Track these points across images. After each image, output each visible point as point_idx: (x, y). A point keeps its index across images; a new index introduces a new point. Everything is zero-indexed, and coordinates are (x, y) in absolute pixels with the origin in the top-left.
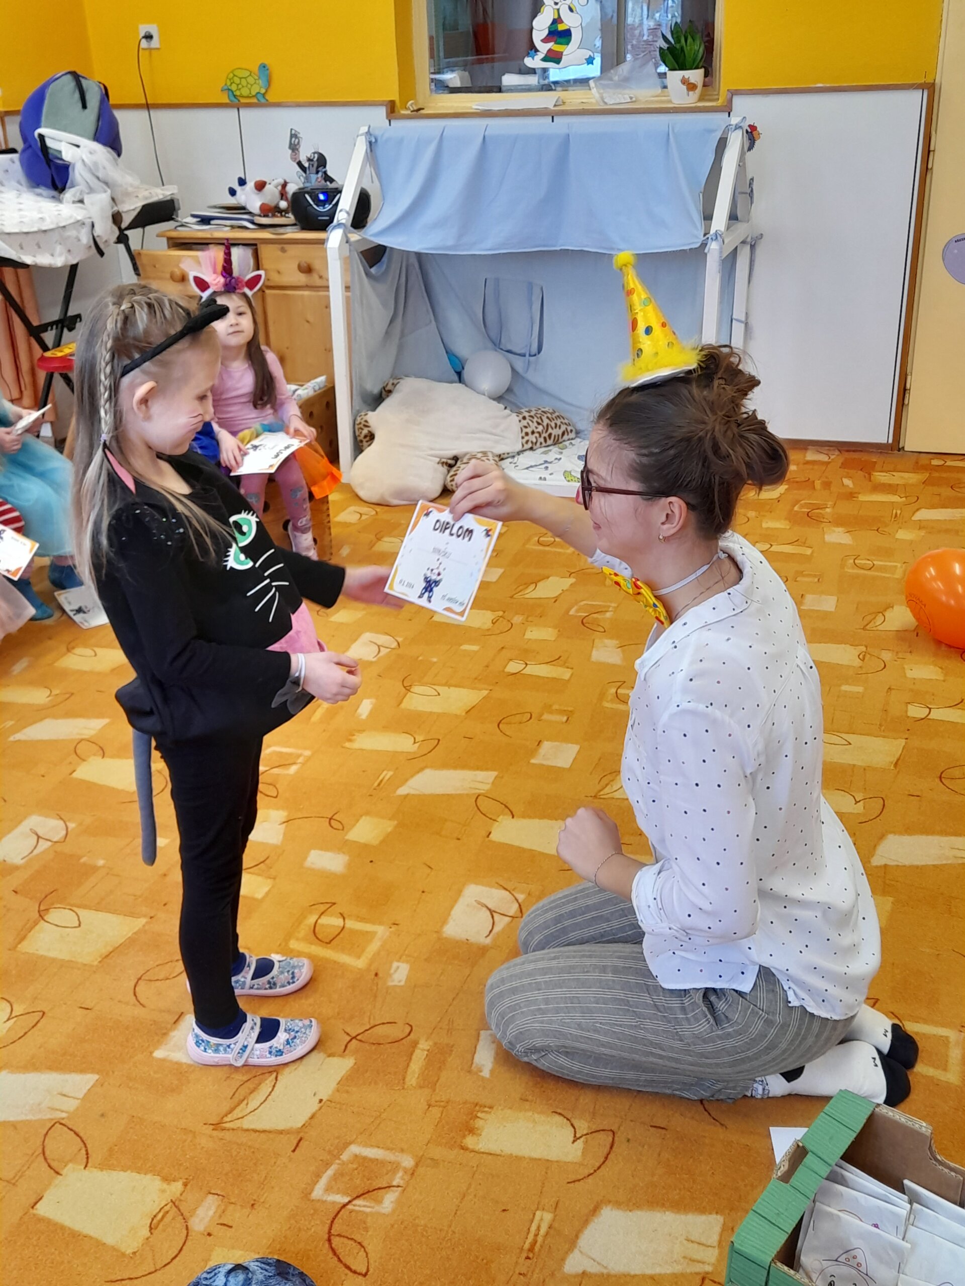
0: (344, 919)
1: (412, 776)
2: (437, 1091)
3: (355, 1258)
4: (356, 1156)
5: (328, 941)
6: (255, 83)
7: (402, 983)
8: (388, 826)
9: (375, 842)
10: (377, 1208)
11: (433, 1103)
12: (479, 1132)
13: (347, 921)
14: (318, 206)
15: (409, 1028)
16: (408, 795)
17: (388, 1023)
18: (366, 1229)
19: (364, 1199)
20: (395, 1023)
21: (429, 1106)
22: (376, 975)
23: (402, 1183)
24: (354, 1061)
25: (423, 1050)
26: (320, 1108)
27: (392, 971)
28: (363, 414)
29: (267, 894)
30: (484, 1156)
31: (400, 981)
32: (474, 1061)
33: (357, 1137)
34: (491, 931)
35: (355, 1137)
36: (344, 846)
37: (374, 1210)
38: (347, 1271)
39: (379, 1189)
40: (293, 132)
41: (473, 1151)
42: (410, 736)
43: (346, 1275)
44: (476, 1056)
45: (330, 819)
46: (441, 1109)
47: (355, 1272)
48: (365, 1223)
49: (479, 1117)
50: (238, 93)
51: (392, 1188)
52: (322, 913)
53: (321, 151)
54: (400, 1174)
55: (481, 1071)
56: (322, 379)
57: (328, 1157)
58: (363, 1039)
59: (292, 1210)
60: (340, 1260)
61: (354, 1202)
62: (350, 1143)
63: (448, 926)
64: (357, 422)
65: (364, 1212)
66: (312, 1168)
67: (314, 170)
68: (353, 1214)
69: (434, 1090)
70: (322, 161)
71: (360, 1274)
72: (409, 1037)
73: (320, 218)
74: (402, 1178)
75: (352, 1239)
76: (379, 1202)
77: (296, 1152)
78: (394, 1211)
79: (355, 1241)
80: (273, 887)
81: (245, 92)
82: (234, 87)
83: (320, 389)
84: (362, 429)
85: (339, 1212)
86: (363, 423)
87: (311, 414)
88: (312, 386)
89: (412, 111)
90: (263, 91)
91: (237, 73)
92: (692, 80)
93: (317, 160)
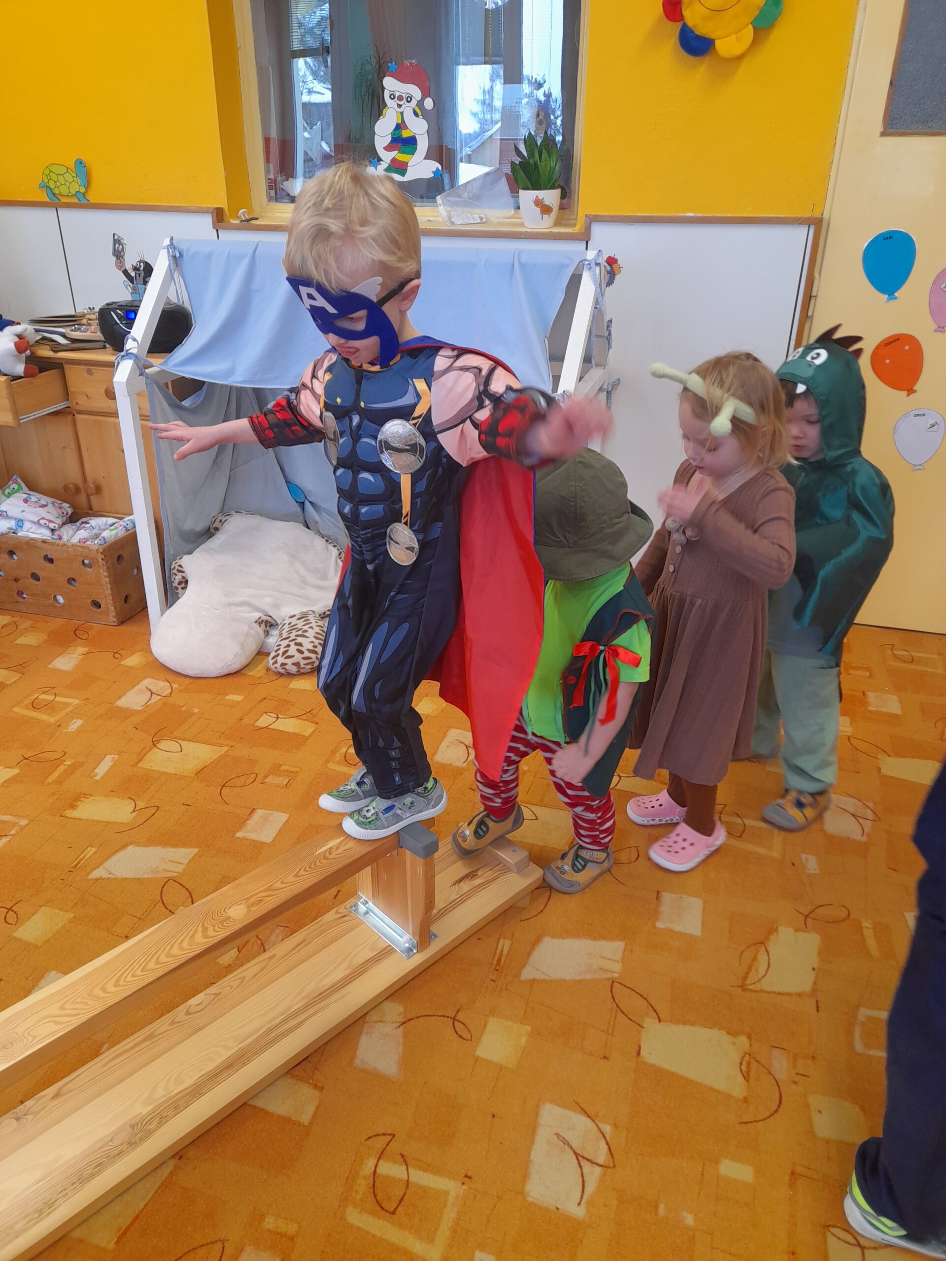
1: (114, 853)
6: (73, 181)
14: (125, 325)
16: (99, 879)
28: (176, 558)
40: (116, 237)
42: (130, 802)
50: (56, 191)
64: (172, 567)
67: (140, 280)
70: (147, 271)
81: (64, 190)
82: (52, 185)
83: (134, 528)
84: (176, 575)
86: (177, 567)
87: (120, 558)
88: (124, 524)
89: (243, 221)
90: (83, 190)
91: (53, 168)
92: (547, 202)
93: (143, 270)
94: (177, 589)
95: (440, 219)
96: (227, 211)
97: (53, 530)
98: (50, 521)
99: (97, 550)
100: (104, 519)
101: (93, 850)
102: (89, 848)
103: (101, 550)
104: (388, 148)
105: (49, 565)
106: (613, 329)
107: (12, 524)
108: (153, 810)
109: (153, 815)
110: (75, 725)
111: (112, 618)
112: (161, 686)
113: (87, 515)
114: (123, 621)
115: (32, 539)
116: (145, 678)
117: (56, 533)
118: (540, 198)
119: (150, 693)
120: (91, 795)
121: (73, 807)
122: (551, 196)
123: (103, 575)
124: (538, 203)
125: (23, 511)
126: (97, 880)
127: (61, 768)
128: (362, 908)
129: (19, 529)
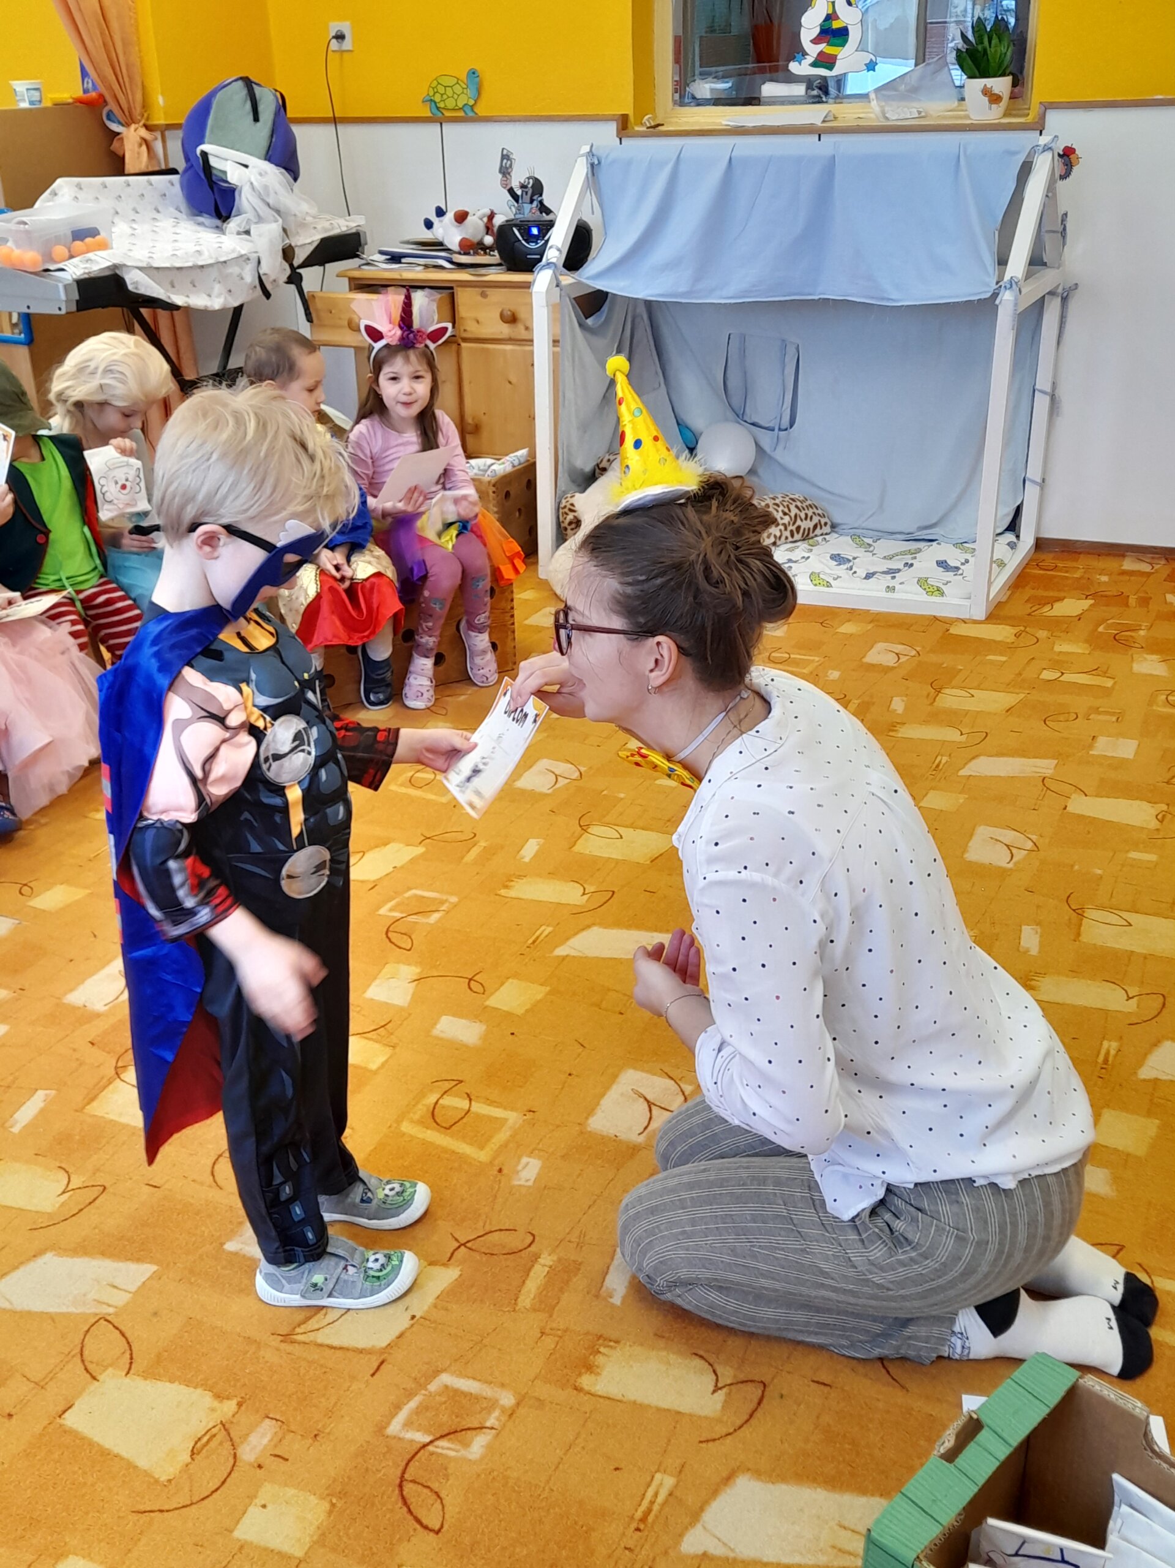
0: (470, 1100)
1: (576, 934)
2: (554, 1316)
3: (429, 1510)
4: (446, 1387)
5: (447, 1125)
6: (463, 93)
7: (530, 1183)
8: (538, 992)
9: (520, 1011)
10: (463, 1453)
11: (547, 1331)
12: (599, 1370)
13: (473, 1103)
14: (528, 243)
15: (532, 1238)
16: (567, 956)
17: (507, 1230)
18: (447, 1477)
19: (451, 1439)
20: (515, 1230)
21: (543, 1333)
22: (500, 1171)
23: (496, 1424)
24: (459, 1273)
25: (544, 1265)
26: (412, 1326)
27: (520, 1168)
28: (569, 495)
29: (383, 1065)
30: (601, 1400)
31: (527, 1181)
32: (605, 1283)
33: (451, 1364)
34: (646, 1128)
35: (448, 1363)
36: (482, 1013)
37: (459, 1454)
38: (418, 1527)
39: (469, 1429)
40: (505, 152)
41: (589, 1393)
42: (576, 885)
43: (415, 1530)
44: (608, 1278)
45: (470, 980)
46: (557, 1339)
47: (426, 1528)
48: (446, 1469)
49: (600, 1352)
50: (442, 105)
51: (484, 1430)
52: (445, 1092)
53: (536, 176)
54: (496, 1413)
55: (611, 1297)
56: (523, 453)
57: (413, 1386)
58: (474, 1248)
59: (362, 1446)
60: (410, 1511)
61: (437, 1443)
62: (444, 1370)
63: (595, 1118)
64: (562, 505)
65: (446, 1457)
66: (392, 1398)
67: (527, 198)
68: (434, 1458)
69: (551, 1316)
70: (537, 188)
71: (431, 1530)
72: (529, 1249)
73: (529, 257)
74: (498, 1419)
75: (428, 1487)
76: (467, 1445)
77: (375, 1377)
78: (482, 1458)
79: (432, 1490)
80: (391, 1057)
81: (450, 103)
82: (437, 98)
83: (520, 464)
84: (567, 514)
85: (416, 1453)
86: (569, 506)
87: (509, 492)
88: (511, 460)
89: (648, 128)
90: (471, 102)
91: (442, 80)
92: (996, 91)
93: (532, 187)
94: (566, 529)
96: (632, 118)
99: (492, 482)
104: (815, 41)
118: (990, 86)
122: (1001, 84)
124: (986, 92)
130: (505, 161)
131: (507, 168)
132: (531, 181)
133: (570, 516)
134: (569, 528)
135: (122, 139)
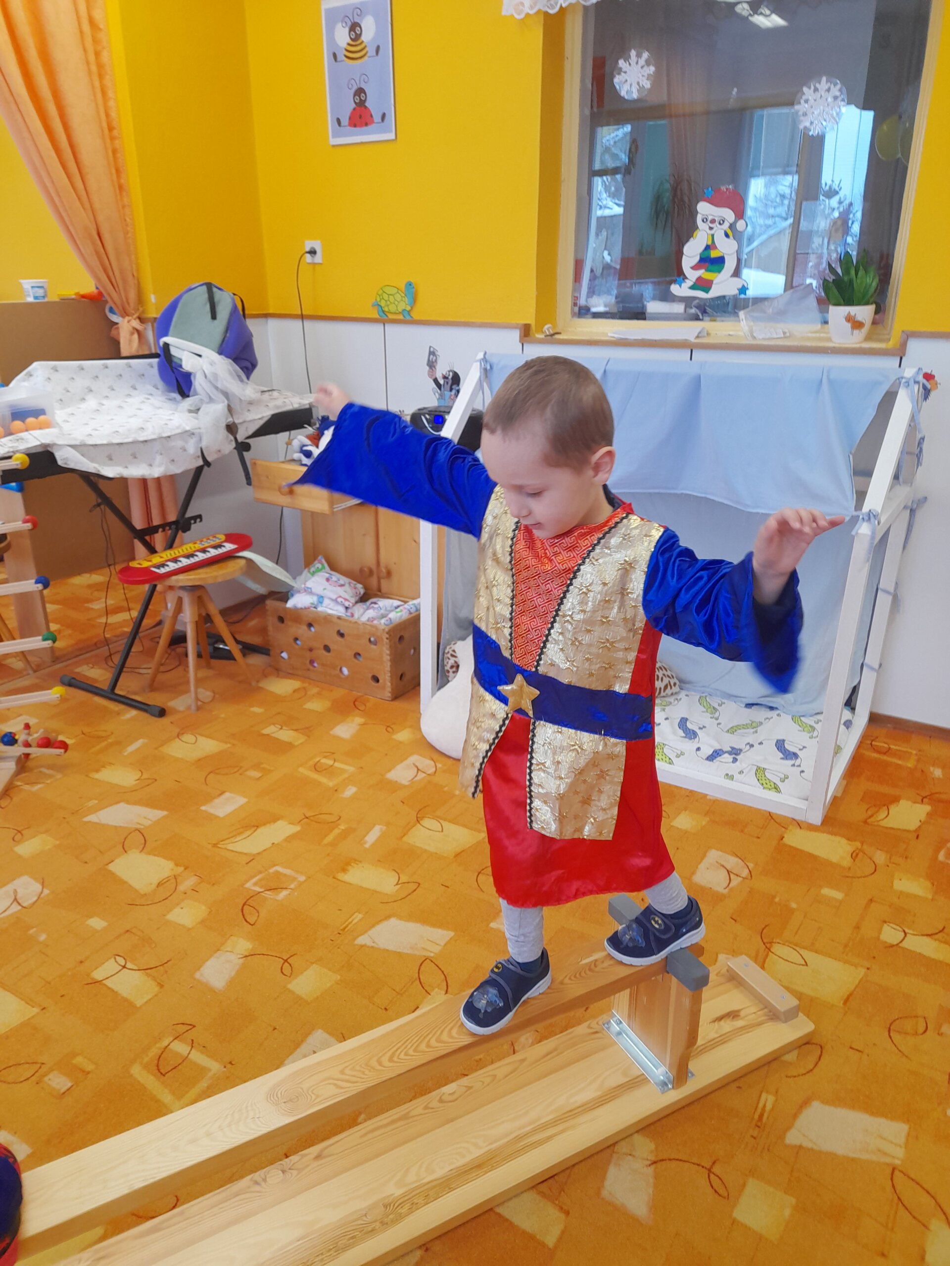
6: (402, 300)
28: (452, 643)
40: (432, 350)
50: (386, 309)
67: (448, 387)
70: (456, 380)
81: (392, 308)
82: (383, 303)
86: (451, 652)
87: (401, 638)
88: (409, 607)
89: (547, 336)
90: (408, 308)
91: (387, 290)
92: (859, 318)
93: (452, 379)
94: (448, 672)
95: (741, 333)
96: (533, 327)
97: (347, 608)
98: (346, 600)
99: (384, 630)
100: (390, 601)
101: (360, 916)
102: (357, 914)
103: (387, 630)
104: (695, 268)
105: (339, 639)
106: (925, 446)
107: (314, 599)
108: (414, 886)
109: (415, 890)
110: (350, 791)
111: (388, 694)
112: (427, 764)
113: (376, 596)
114: (397, 696)
115: (329, 615)
116: (412, 754)
117: (350, 611)
118: (852, 314)
119: (416, 770)
120: (360, 862)
121: (344, 870)
122: (864, 313)
123: (384, 653)
124: (849, 318)
125: (325, 589)
126: (362, 946)
127: (336, 832)
128: (615, 1028)
129: (320, 605)
130: (431, 356)
131: (433, 362)
132: (451, 374)
133: (452, 661)
134: (451, 671)
135: (118, 328)
